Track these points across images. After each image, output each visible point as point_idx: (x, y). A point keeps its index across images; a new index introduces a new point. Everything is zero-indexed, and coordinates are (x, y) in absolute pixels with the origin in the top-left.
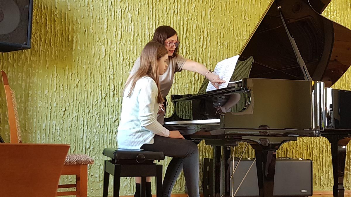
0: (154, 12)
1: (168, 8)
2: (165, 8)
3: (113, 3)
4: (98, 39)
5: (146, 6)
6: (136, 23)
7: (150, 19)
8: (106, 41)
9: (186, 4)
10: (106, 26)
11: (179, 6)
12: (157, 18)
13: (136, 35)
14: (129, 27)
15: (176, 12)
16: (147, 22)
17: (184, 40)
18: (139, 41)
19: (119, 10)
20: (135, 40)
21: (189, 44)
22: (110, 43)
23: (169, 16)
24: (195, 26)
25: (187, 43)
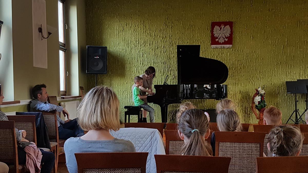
0: (155, 53)
1: (161, 50)
2: (160, 51)
3: (139, 52)
4: (134, 66)
5: (152, 51)
6: (148, 58)
7: (154, 56)
8: (137, 66)
9: (169, 48)
10: (136, 60)
11: (166, 49)
12: (157, 55)
13: (148, 62)
14: (146, 60)
15: (164, 52)
16: (152, 57)
17: (168, 63)
18: (149, 65)
19: (141, 54)
20: (148, 64)
21: (170, 64)
22: (138, 66)
23: (161, 53)
24: (172, 56)
25: (169, 63)
